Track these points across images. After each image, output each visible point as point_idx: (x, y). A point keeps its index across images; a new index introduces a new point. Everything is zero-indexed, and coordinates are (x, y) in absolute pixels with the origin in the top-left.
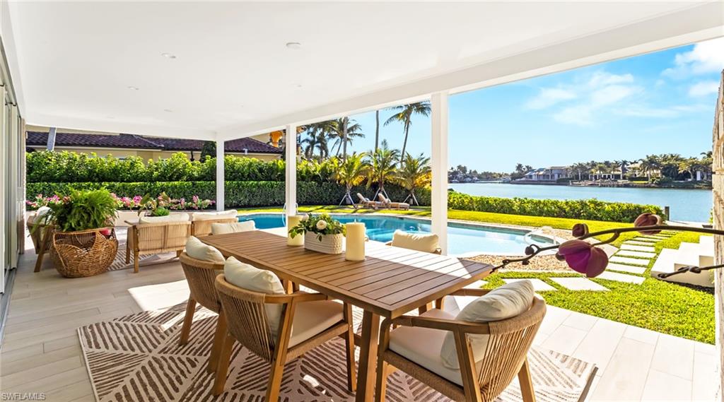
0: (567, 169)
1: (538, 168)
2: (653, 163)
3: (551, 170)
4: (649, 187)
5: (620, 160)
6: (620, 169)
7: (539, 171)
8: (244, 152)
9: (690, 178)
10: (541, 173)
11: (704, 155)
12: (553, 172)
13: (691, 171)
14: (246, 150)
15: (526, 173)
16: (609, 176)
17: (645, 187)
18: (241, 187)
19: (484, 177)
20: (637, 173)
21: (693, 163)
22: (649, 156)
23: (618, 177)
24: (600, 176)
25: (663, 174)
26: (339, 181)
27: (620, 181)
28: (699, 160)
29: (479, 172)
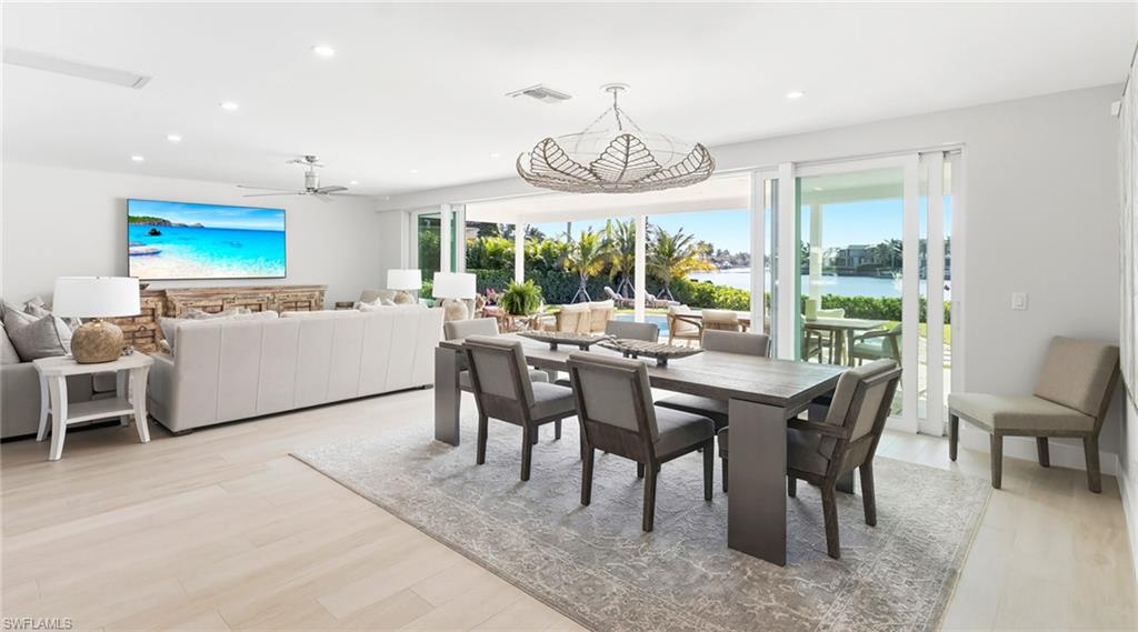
0: (873, 250)
3: (849, 251)
12: (852, 254)
19: (740, 261)
26: (570, 269)
29: (733, 253)
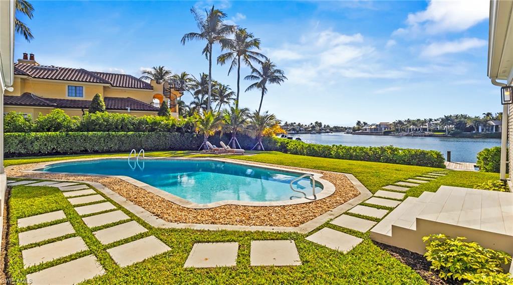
0: (391, 125)
1: (371, 124)
2: (449, 120)
3: (380, 125)
4: (446, 136)
5: (428, 118)
6: (427, 124)
7: (371, 126)
8: (127, 109)
9: (474, 130)
10: (373, 127)
11: (484, 115)
12: (381, 126)
13: (475, 126)
14: (129, 108)
15: (363, 127)
16: (419, 129)
17: (444, 137)
18: (111, 137)
19: (335, 129)
20: (438, 127)
21: (476, 120)
22: (446, 116)
23: (425, 130)
24: (413, 129)
25: (456, 128)
27: (427, 133)
28: (481, 118)
